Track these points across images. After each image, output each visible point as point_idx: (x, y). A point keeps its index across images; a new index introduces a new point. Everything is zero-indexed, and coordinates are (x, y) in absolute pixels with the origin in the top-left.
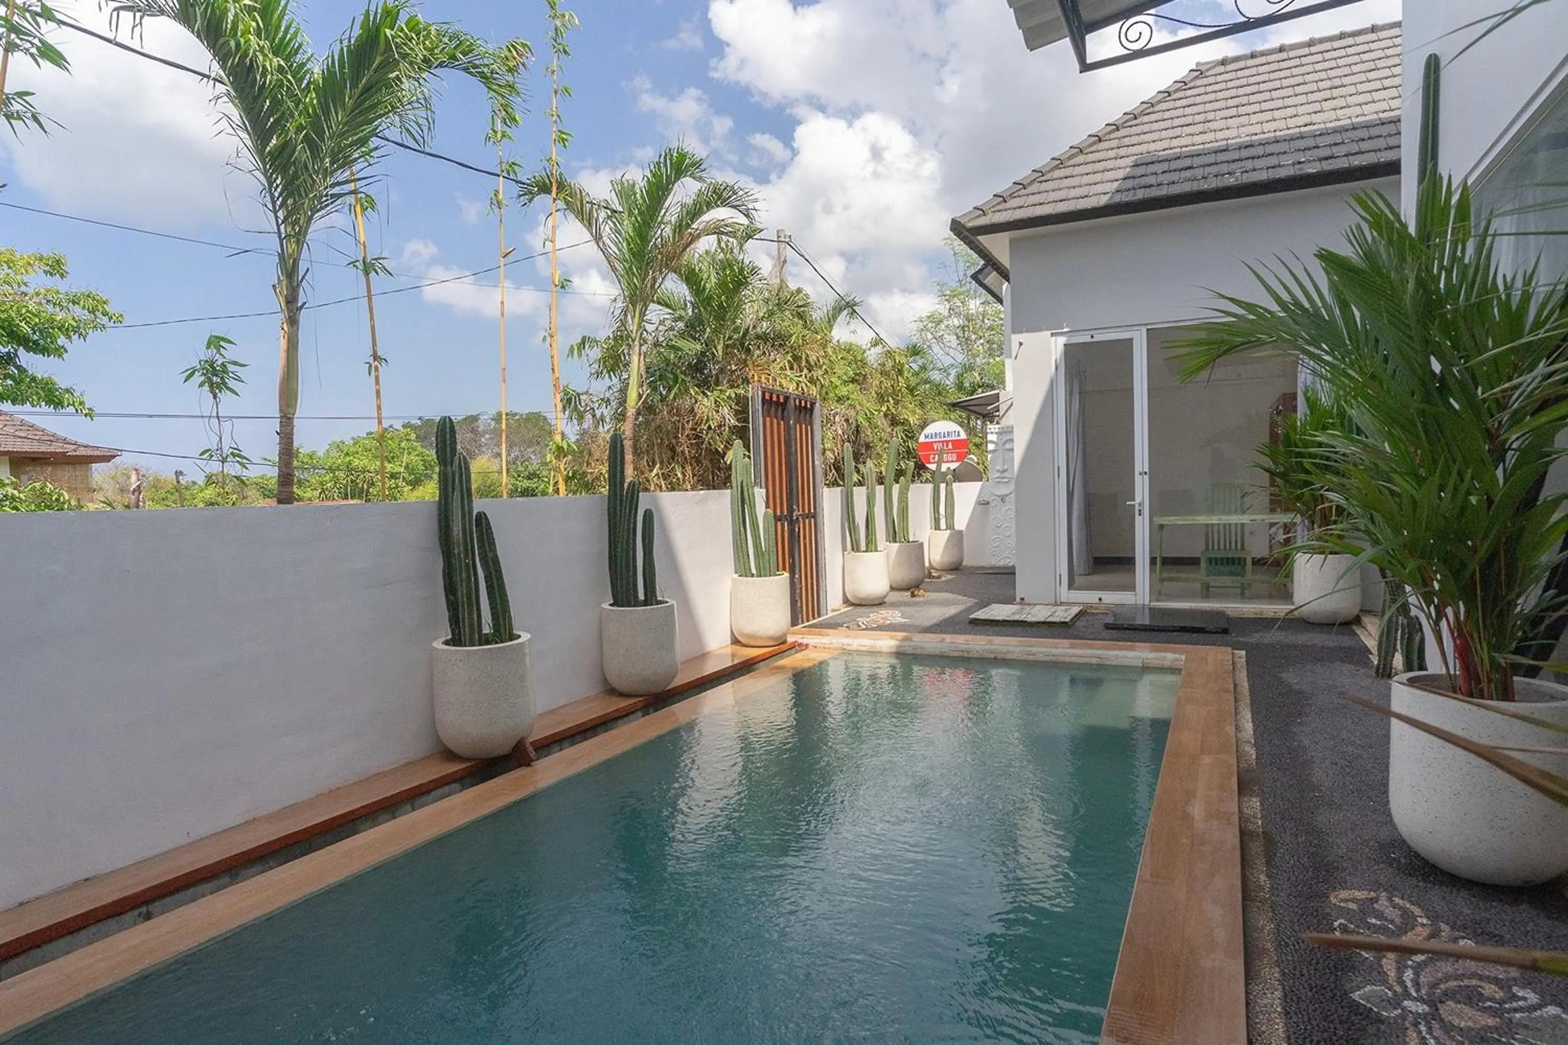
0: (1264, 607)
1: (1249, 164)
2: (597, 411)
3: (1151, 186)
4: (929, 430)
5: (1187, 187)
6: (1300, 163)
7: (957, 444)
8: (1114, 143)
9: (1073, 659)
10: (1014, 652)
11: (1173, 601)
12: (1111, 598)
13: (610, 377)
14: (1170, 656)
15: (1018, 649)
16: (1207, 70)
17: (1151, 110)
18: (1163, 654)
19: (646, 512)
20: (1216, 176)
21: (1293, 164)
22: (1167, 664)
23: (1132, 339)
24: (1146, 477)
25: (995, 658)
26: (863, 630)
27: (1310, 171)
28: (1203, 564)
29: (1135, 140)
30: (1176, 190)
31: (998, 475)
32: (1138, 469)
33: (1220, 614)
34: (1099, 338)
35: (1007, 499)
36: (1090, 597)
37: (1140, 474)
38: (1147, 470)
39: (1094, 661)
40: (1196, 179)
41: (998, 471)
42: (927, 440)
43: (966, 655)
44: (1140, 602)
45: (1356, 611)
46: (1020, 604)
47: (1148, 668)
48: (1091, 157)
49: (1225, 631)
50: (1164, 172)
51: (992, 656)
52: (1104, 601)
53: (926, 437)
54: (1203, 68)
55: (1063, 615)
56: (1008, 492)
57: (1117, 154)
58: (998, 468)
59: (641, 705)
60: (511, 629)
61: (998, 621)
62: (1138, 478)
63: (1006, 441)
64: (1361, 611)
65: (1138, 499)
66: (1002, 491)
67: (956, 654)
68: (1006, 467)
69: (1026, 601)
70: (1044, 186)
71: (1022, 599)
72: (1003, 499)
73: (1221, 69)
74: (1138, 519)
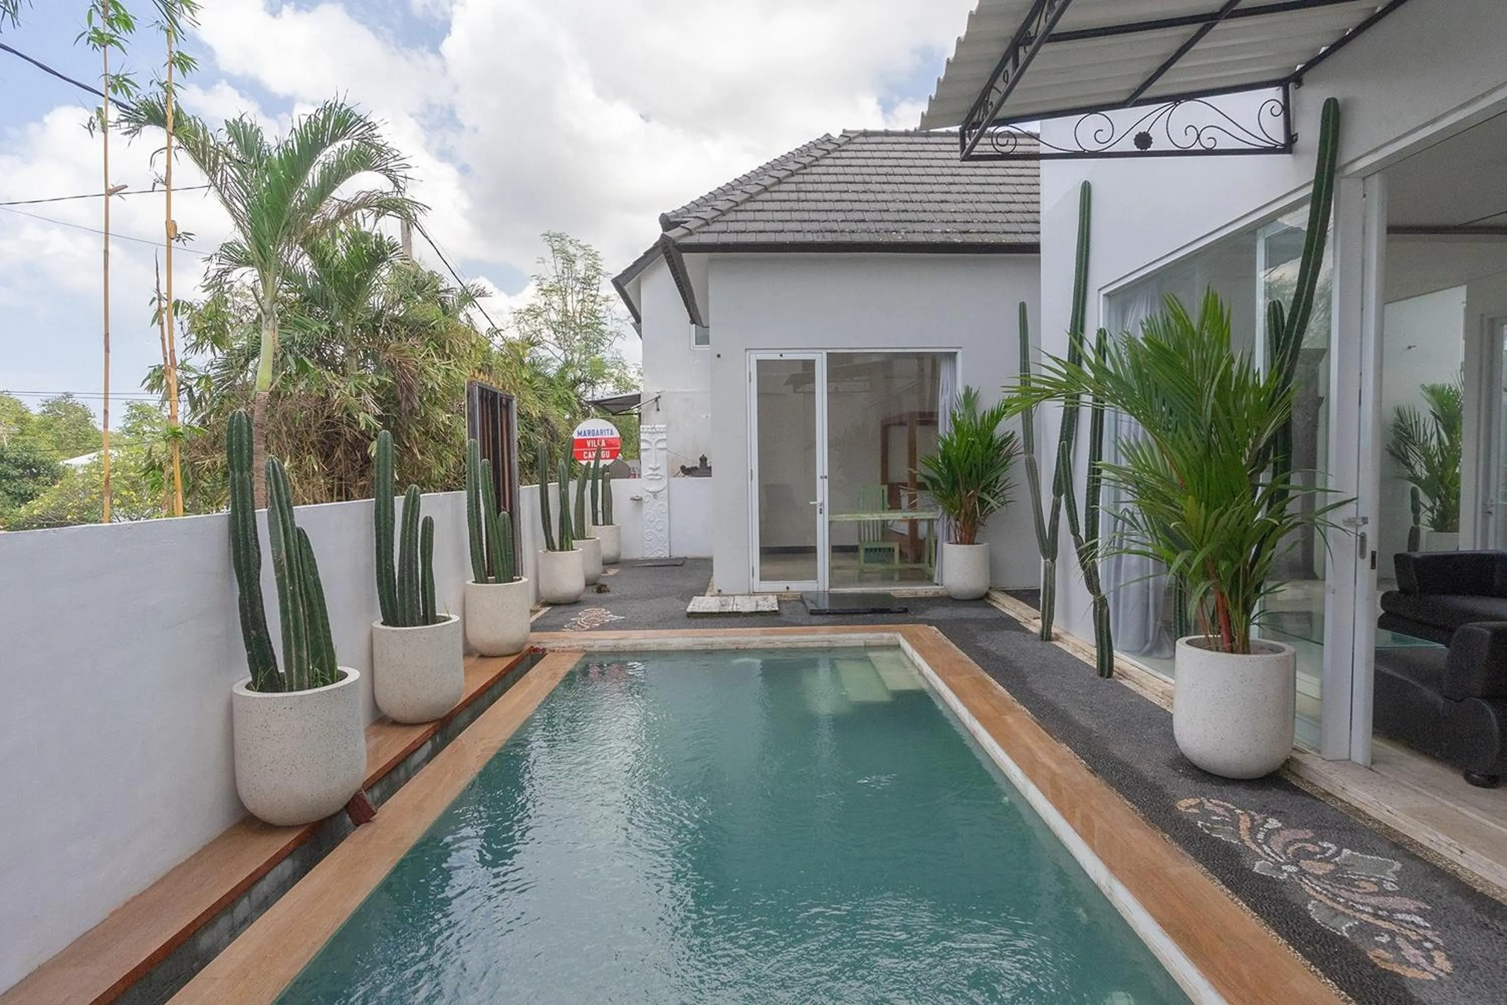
0: (916, 588)
1: (910, 227)
2: (194, 389)
3: (835, 231)
4: (579, 428)
5: (866, 238)
6: (946, 232)
7: (609, 444)
8: (793, 187)
9: (810, 645)
10: (754, 642)
11: (850, 587)
12: (798, 586)
13: (213, 350)
14: (886, 635)
15: (758, 639)
16: (854, 138)
17: (816, 163)
18: (880, 634)
19: (426, 519)
20: (886, 232)
21: (942, 232)
22: (885, 642)
23: (814, 361)
24: (826, 481)
25: (737, 649)
26: (588, 630)
27: (956, 240)
28: (862, 553)
29: (810, 187)
30: (857, 238)
31: (651, 472)
32: (819, 473)
33: (886, 596)
34: (786, 357)
35: (659, 495)
36: (780, 586)
37: (822, 477)
38: (826, 474)
39: (825, 644)
40: (870, 232)
41: (651, 468)
42: (580, 437)
43: (710, 647)
44: (821, 589)
45: (986, 589)
46: (718, 595)
47: (869, 647)
48: (776, 196)
49: (906, 611)
50: (842, 221)
51: (734, 647)
52: (791, 589)
53: (580, 434)
54: (851, 135)
55: (770, 604)
56: (659, 489)
57: (798, 197)
58: (651, 466)
59: (431, 732)
60: (332, 665)
61: (715, 613)
62: (819, 481)
63: (659, 440)
64: (990, 588)
65: (819, 500)
66: (654, 488)
67: (700, 648)
68: (658, 465)
69: (723, 592)
70: (740, 216)
71: (720, 591)
72: (655, 494)
73: (863, 139)
74: (819, 517)
